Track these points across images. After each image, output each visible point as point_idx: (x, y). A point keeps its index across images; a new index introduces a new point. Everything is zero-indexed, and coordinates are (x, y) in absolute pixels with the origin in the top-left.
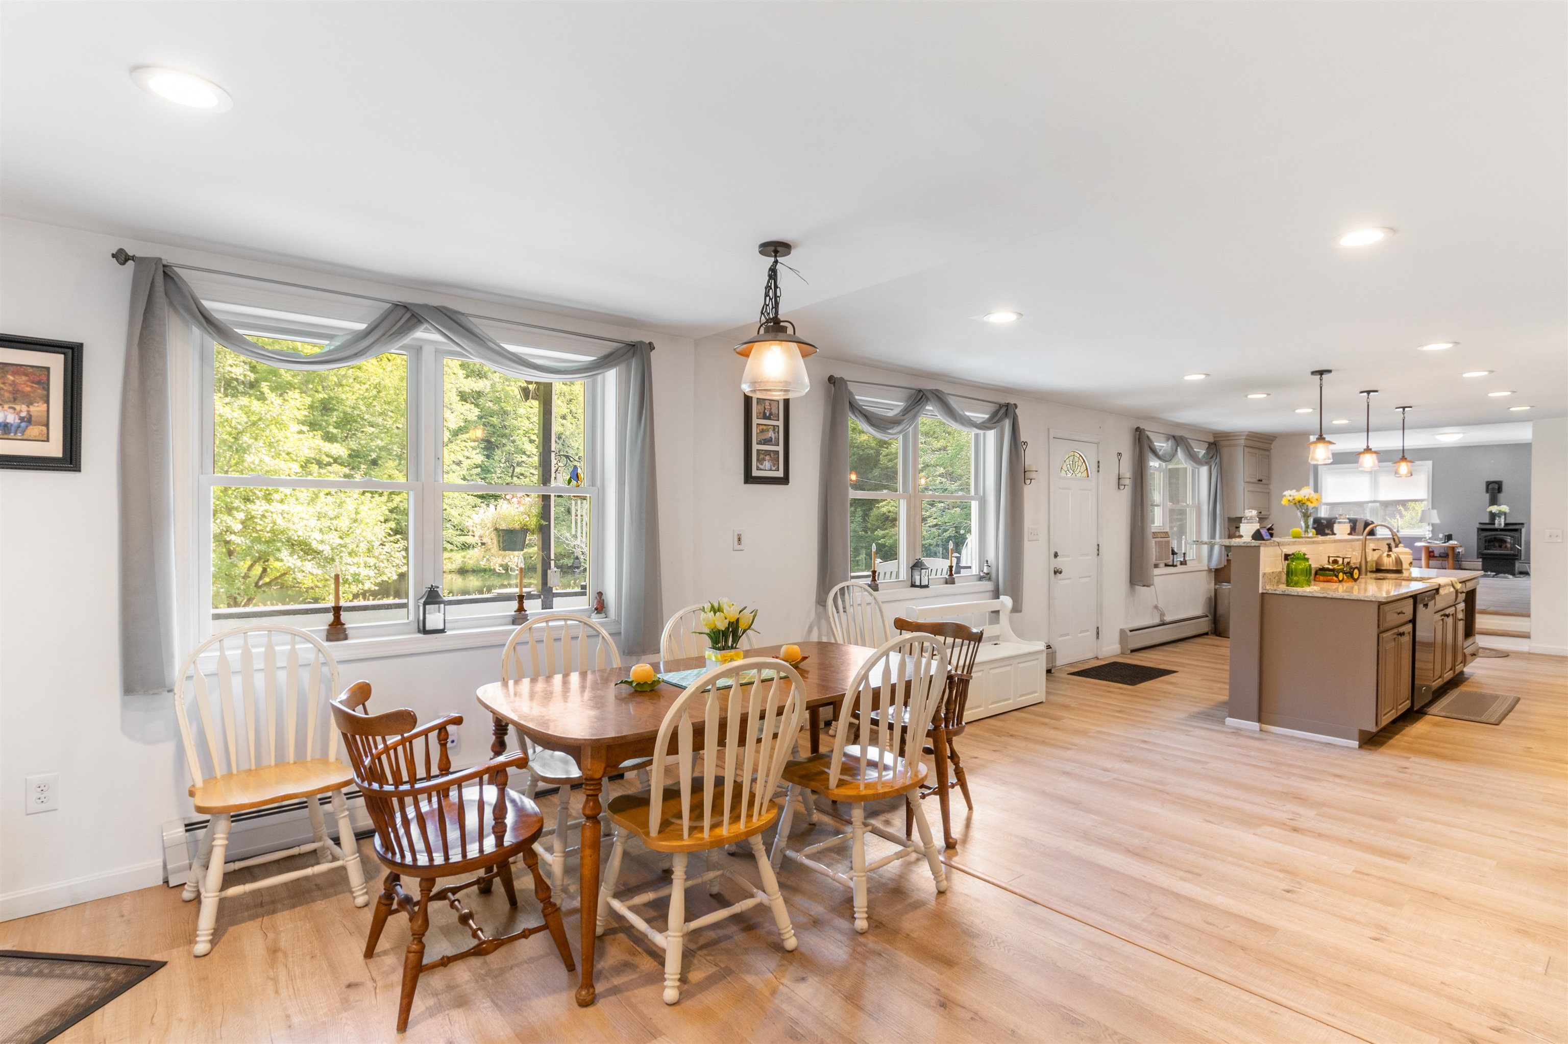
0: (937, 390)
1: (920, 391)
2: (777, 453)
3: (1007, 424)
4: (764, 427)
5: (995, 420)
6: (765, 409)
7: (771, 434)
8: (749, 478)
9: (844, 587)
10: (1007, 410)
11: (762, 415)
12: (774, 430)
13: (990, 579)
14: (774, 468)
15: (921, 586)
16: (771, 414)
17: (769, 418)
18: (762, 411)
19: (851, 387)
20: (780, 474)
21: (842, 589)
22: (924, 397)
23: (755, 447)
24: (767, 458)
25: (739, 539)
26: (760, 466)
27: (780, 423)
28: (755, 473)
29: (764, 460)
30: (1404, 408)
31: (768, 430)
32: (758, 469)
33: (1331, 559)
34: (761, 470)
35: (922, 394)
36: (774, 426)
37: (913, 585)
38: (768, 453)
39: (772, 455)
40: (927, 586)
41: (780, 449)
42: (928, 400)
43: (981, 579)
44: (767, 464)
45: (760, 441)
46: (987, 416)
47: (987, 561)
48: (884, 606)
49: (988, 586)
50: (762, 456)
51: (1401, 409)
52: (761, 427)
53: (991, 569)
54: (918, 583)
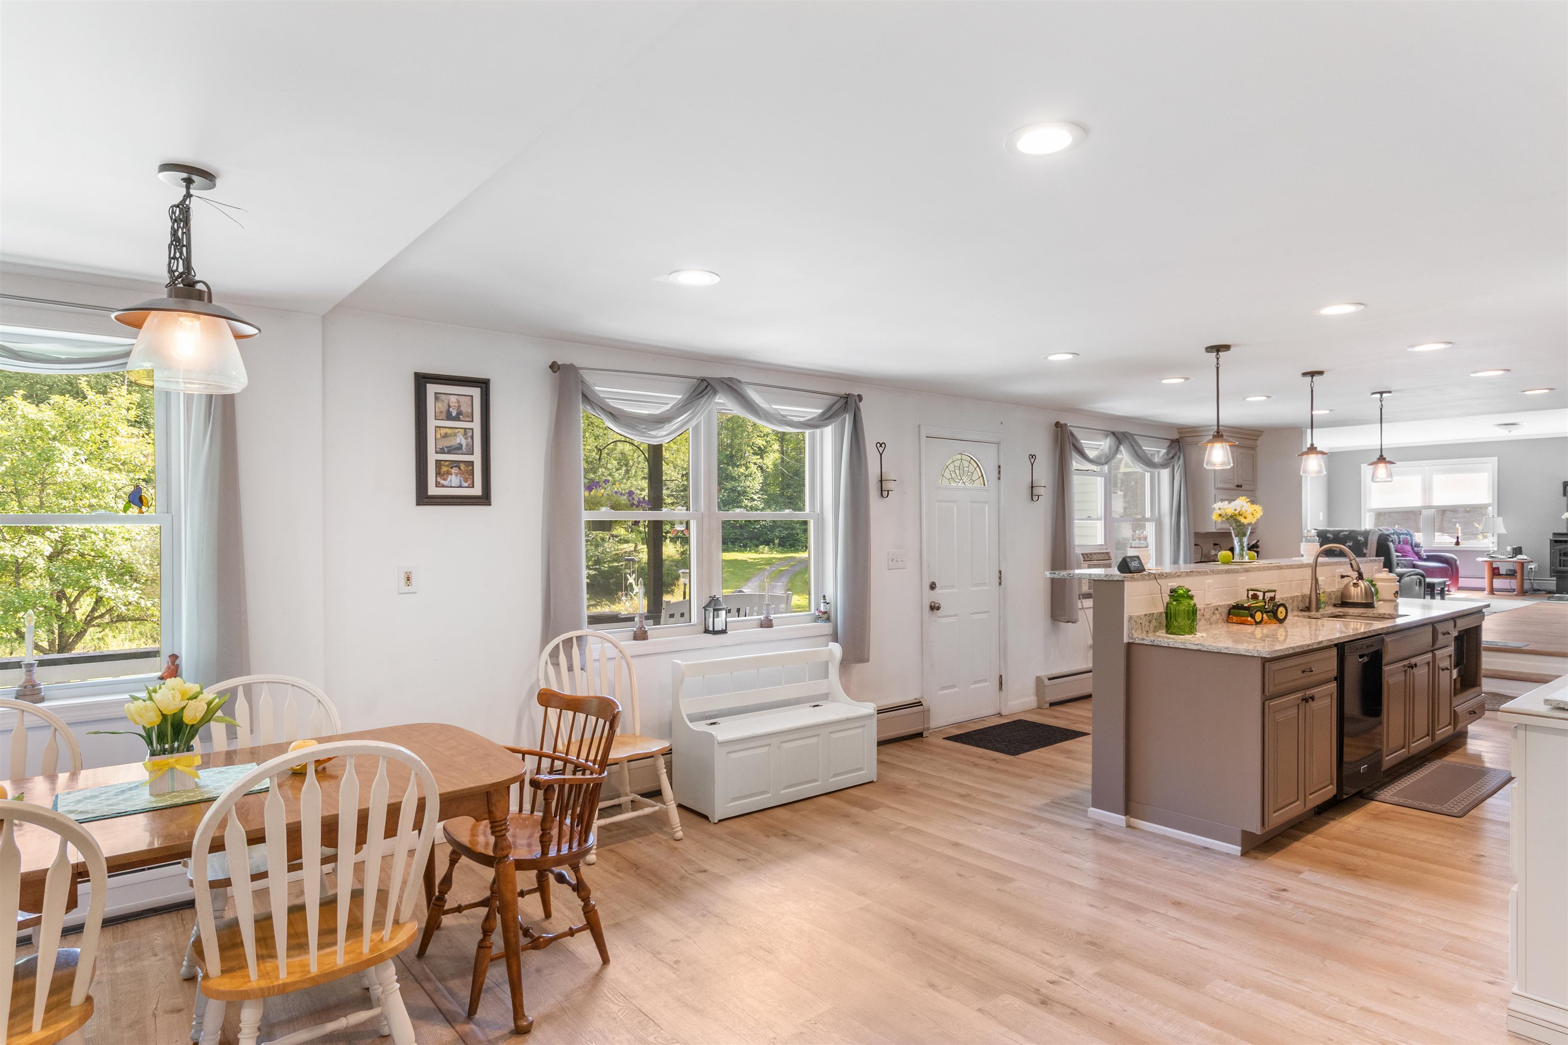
0: (730, 379)
1: (703, 380)
2: (471, 464)
3: (848, 419)
4: (449, 431)
5: (826, 417)
6: (449, 406)
7: (460, 439)
8: (423, 498)
9: (571, 639)
10: (846, 402)
11: (444, 414)
12: (465, 434)
13: (828, 619)
14: (466, 484)
15: (715, 632)
16: (459, 413)
17: (457, 419)
18: (445, 410)
19: (589, 377)
20: (477, 491)
21: (568, 642)
22: (708, 389)
23: (432, 457)
24: (454, 470)
25: (408, 579)
26: (442, 482)
27: (476, 426)
28: (433, 490)
29: (449, 473)
30: (1381, 393)
31: (455, 435)
32: (438, 485)
33: (1251, 593)
34: (443, 486)
35: (705, 384)
36: (465, 429)
37: (707, 631)
38: (456, 464)
39: (462, 466)
40: (724, 632)
41: (477, 458)
42: (715, 392)
43: (817, 619)
44: (454, 479)
45: (443, 449)
46: (820, 411)
47: (824, 597)
48: (633, 662)
49: (826, 628)
50: (444, 469)
51: (1378, 396)
52: (443, 431)
53: (830, 607)
54: (711, 629)
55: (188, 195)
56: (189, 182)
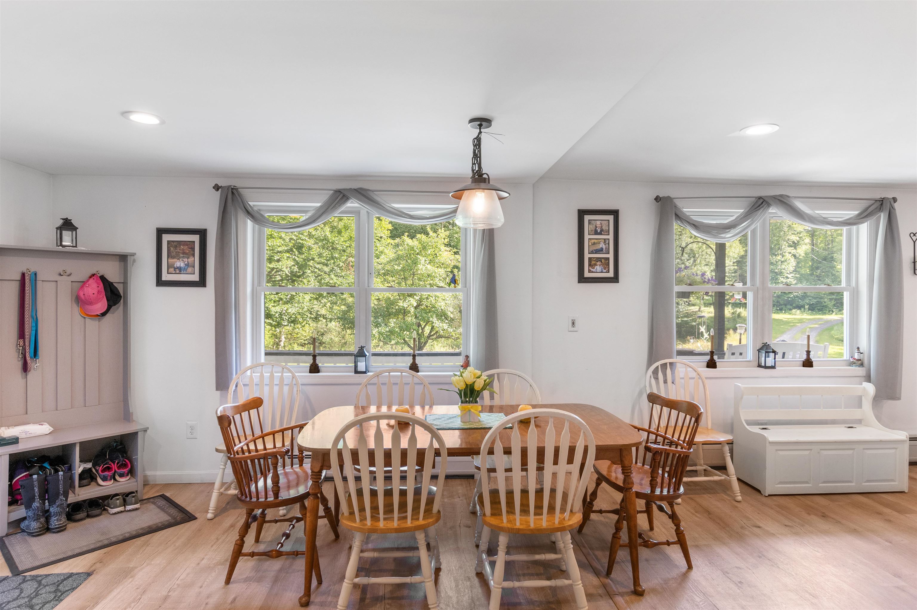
0: (781, 196)
1: (760, 198)
2: (608, 259)
3: (883, 218)
4: (596, 241)
5: (862, 216)
6: (596, 227)
7: (602, 245)
8: (582, 279)
9: (666, 363)
10: (882, 204)
11: (594, 232)
12: (605, 242)
13: (862, 365)
14: (605, 271)
15: (766, 367)
16: (602, 230)
17: (600, 234)
18: (594, 229)
19: (679, 203)
20: (611, 274)
21: (664, 366)
22: (764, 204)
23: (587, 256)
24: (598, 263)
25: (573, 323)
26: (592, 270)
27: (611, 237)
28: (587, 274)
29: (596, 265)
31: (599, 243)
32: (590, 271)
34: (593, 272)
35: (761, 200)
36: (605, 239)
37: (760, 366)
38: (599, 259)
39: (603, 261)
40: (773, 367)
41: (611, 256)
42: (769, 205)
43: (851, 364)
44: (598, 268)
45: (592, 251)
46: (857, 212)
47: (858, 348)
48: (707, 382)
49: (861, 371)
50: (593, 262)
52: (593, 241)
53: (864, 356)
54: (763, 364)
55: (480, 132)
56: (480, 126)
